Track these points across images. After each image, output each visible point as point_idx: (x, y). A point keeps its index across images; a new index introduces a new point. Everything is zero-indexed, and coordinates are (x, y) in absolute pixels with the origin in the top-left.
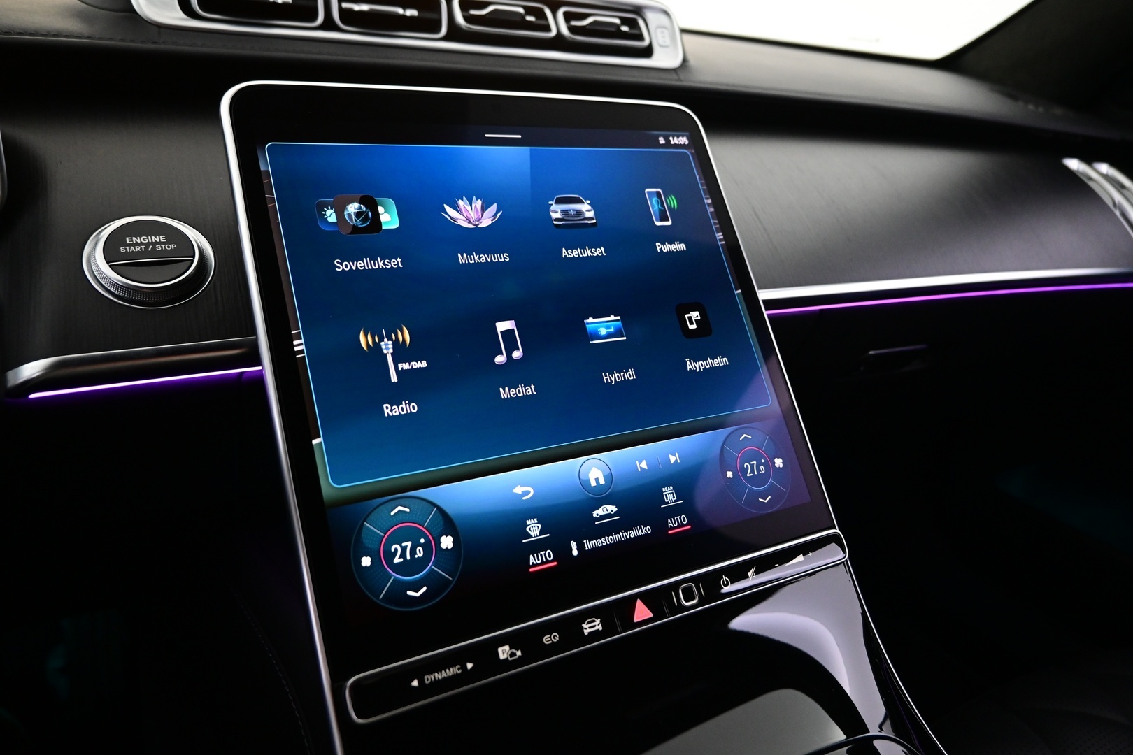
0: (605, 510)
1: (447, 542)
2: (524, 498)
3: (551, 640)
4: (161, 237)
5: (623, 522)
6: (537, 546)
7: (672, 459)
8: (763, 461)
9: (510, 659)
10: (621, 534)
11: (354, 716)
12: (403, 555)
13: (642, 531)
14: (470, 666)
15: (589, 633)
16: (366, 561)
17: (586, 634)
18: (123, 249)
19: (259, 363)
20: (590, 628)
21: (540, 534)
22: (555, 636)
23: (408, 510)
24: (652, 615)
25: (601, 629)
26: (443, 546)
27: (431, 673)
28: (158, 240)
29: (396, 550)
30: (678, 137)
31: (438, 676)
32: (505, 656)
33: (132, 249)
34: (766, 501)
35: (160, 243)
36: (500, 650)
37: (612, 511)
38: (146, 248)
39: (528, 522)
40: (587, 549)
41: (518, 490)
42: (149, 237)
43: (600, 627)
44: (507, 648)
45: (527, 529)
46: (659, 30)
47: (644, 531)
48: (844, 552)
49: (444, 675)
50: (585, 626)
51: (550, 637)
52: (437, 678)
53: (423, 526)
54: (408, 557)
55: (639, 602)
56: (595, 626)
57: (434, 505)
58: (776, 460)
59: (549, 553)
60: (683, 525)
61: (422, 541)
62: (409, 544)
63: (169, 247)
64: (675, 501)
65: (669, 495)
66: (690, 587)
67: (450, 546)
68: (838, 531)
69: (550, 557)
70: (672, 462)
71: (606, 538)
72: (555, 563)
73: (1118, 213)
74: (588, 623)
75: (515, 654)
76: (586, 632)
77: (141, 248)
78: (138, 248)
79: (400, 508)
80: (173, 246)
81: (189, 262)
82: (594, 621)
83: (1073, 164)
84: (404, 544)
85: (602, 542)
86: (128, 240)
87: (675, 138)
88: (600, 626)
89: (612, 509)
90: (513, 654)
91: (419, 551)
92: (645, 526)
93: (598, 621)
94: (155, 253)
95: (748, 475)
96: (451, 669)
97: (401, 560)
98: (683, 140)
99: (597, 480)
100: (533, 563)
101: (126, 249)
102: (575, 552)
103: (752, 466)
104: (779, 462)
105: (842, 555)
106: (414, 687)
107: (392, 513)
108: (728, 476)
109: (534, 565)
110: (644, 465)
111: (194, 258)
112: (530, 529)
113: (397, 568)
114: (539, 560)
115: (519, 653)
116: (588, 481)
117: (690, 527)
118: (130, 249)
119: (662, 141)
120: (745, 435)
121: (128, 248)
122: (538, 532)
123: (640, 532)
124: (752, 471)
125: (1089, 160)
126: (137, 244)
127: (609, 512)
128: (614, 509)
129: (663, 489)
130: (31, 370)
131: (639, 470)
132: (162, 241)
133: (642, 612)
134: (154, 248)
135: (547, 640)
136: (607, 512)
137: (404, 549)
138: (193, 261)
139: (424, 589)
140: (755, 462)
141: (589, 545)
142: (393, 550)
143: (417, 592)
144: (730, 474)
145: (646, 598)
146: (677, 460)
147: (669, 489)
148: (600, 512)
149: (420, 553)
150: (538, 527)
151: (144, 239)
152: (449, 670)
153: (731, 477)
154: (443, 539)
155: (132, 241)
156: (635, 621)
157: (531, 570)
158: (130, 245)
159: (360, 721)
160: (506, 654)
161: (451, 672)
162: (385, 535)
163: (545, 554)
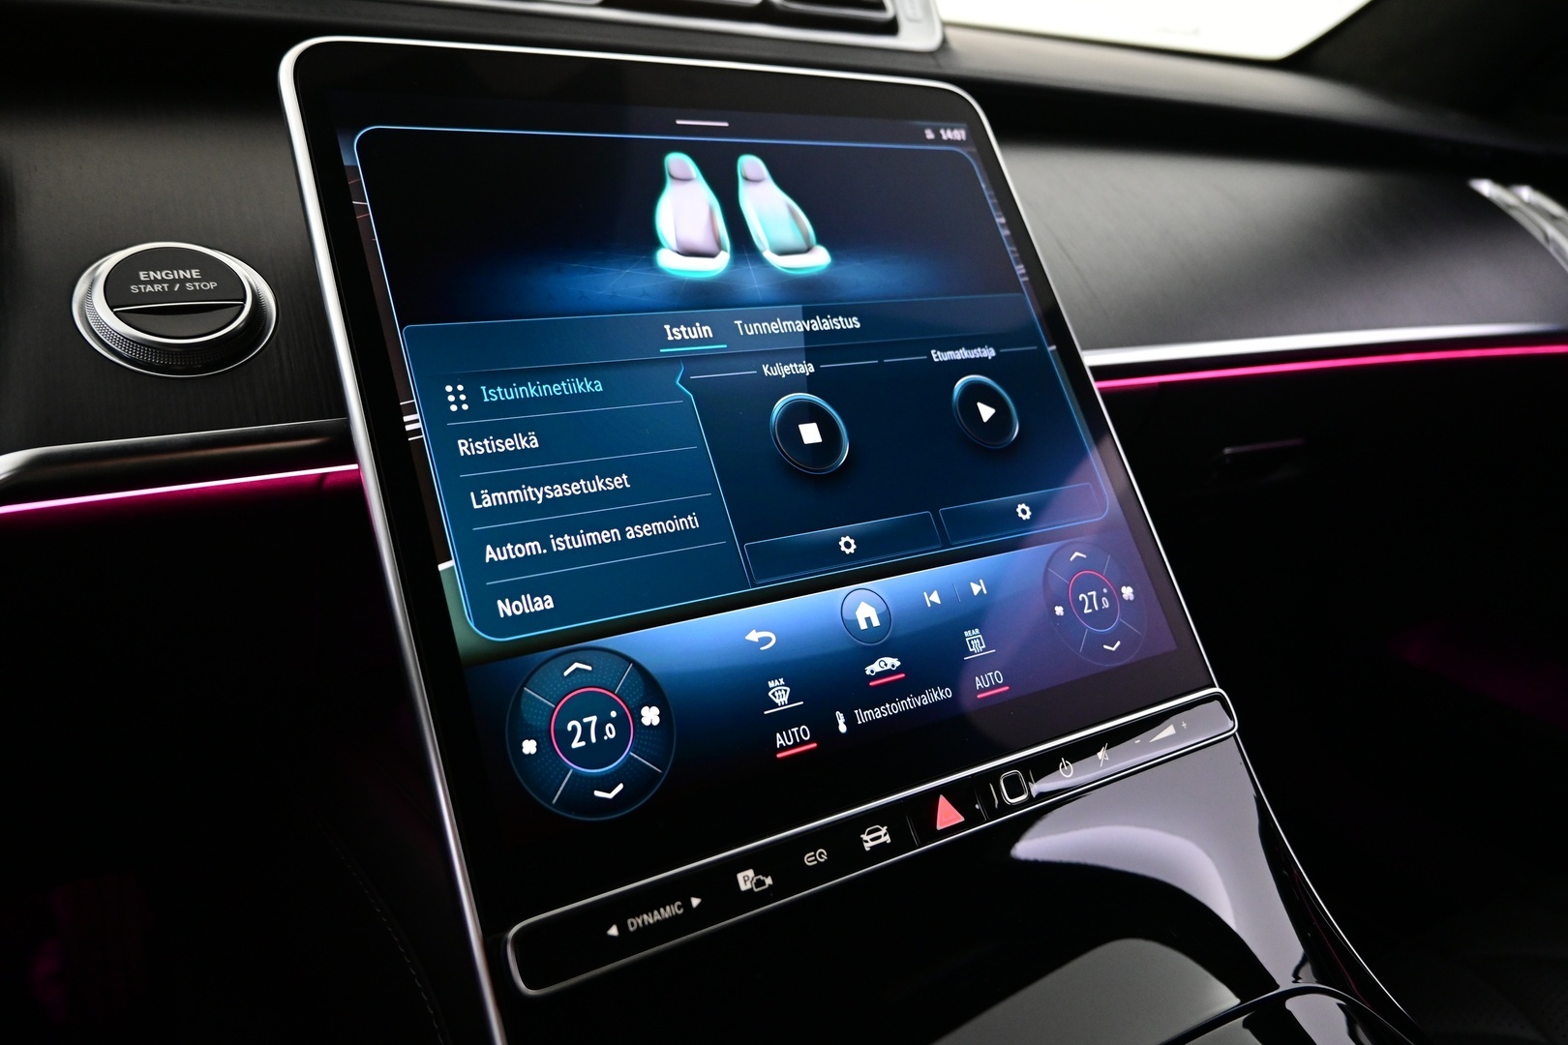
0: (882, 664)
1: (651, 716)
2: (762, 648)
3: (816, 859)
4: (193, 271)
5: (910, 681)
6: (786, 720)
7: (976, 589)
8: (1105, 591)
9: (756, 890)
10: (909, 700)
11: (521, 985)
12: (585, 736)
13: (939, 695)
14: (695, 902)
15: (871, 847)
16: (529, 747)
17: (867, 849)
18: (134, 289)
19: (352, 457)
20: (872, 840)
21: (790, 702)
23: (589, 668)
24: (962, 819)
25: (889, 841)
26: (646, 721)
27: (638, 915)
28: (189, 276)
29: (574, 728)
30: (952, 129)
31: (648, 919)
32: (749, 886)
33: (149, 288)
34: (1113, 649)
35: (192, 280)
36: (740, 876)
37: (893, 666)
38: (171, 287)
39: (771, 684)
40: (860, 722)
41: (754, 636)
42: (175, 272)
43: (887, 839)
44: (750, 873)
45: (770, 694)
47: (941, 694)
48: (1232, 718)
49: (657, 917)
50: (865, 837)
51: (815, 855)
52: (646, 923)
53: (613, 693)
54: (594, 740)
55: (942, 799)
56: (880, 837)
57: (629, 660)
58: (1124, 589)
59: (804, 730)
60: (997, 686)
61: (613, 714)
62: (594, 719)
63: (205, 286)
64: (984, 650)
65: (975, 641)
66: (1016, 777)
67: (656, 721)
68: (1217, 689)
69: (806, 736)
70: (976, 592)
71: (888, 706)
72: (814, 745)
73: (1551, 249)
74: (869, 833)
75: (763, 883)
76: (867, 846)
77: (163, 288)
78: (158, 287)
79: (576, 665)
80: (212, 285)
81: (238, 308)
82: (878, 830)
83: (1486, 187)
84: (586, 720)
85: (882, 713)
86: (142, 275)
87: (949, 132)
88: (888, 837)
89: (891, 662)
90: (760, 883)
91: (610, 729)
92: (943, 688)
93: (884, 830)
94: (184, 294)
95: (1086, 611)
96: (668, 908)
97: (583, 744)
98: (959, 134)
99: (868, 620)
100: (781, 745)
101: (139, 288)
102: (843, 728)
103: (1090, 598)
104: (1127, 592)
105: (1229, 725)
106: (612, 937)
107: (566, 673)
108: (1057, 613)
109: (783, 748)
110: (935, 598)
111: (245, 302)
112: (773, 694)
113: (576, 756)
114: (789, 741)
115: (769, 881)
116: (856, 622)
117: (1007, 688)
118: (145, 288)
119: (930, 135)
120: (1077, 554)
121: (142, 287)
122: (786, 699)
123: (936, 696)
124: (1091, 606)
125: (1506, 180)
126: (156, 281)
127: (889, 667)
128: (897, 663)
129: (966, 633)
131: (929, 605)
132: (195, 277)
133: (947, 815)
134: (183, 287)
135: (809, 860)
136: (886, 668)
137: (586, 727)
138: (242, 307)
139: (620, 787)
140: (1094, 593)
141: (863, 716)
142: (569, 728)
143: (609, 793)
144: (1059, 610)
145: (951, 792)
146: (982, 589)
147: (974, 633)
148: (876, 667)
149: (611, 733)
150: (786, 691)
151: (167, 274)
152: (665, 910)
153: (1062, 614)
154: (645, 711)
155: (149, 277)
156: (939, 827)
157: (779, 756)
158: (145, 283)
159: (531, 992)
160: (748, 883)
161: (668, 912)
162: (557, 706)
163: (798, 731)
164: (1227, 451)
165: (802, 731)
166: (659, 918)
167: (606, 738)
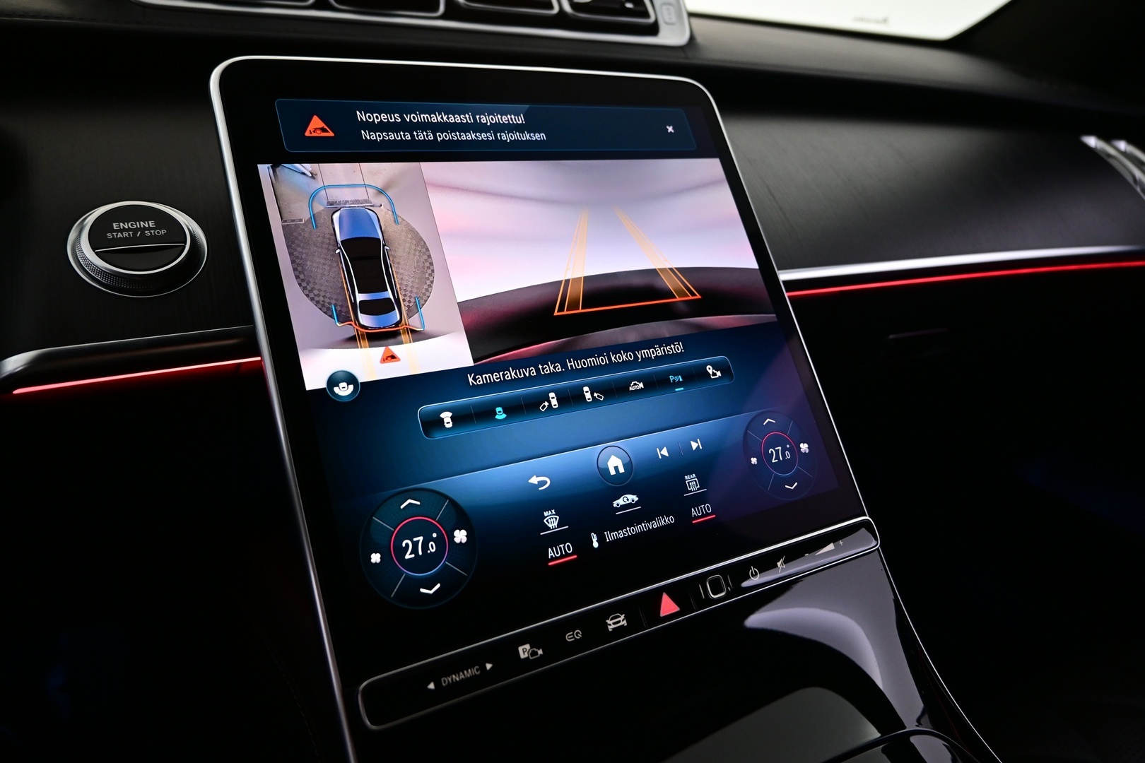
0: (625, 499)
1: (460, 536)
2: (540, 489)
3: (574, 637)
4: (150, 222)
5: (644, 512)
6: (556, 539)
7: (694, 445)
8: (788, 446)
9: (531, 658)
10: (643, 524)
11: (368, 723)
12: (415, 551)
13: (665, 521)
14: (489, 666)
15: (613, 629)
16: (376, 558)
17: (610, 630)
18: (109, 235)
19: (258, 353)
20: (614, 624)
21: (559, 526)
22: (578, 633)
23: (418, 503)
24: (679, 609)
25: (626, 625)
26: (457, 540)
27: (449, 675)
28: (147, 226)
29: (407, 544)
31: (456, 678)
32: (526, 655)
33: (120, 235)
34: (792, 488)
35: (149, 229)
36: (520, 649)
37: (633, 501)
38: (135, 234)
39: (546, 514)
40: (608, 541)
41: (534, 480)
42: (138, 223)
43: (625, 623)
44: (527, 646)
45: (545, 521)
46: (665, 7)
47: (667, 520)
48: (876, 539)
49: (462, 676)
50: (609, 622)
51: (573, 634)
52: (454, 680)
53: (435, 520)
54: (420, 553)
55: (664, 595)
56: (619, 622)
57: (446, 497)
58: (802, 445)
59: (568, 546)
60: (707, 514)
61: (435, 535)
62: (421, 539)
63: (158, 233)
64: (698, 489)
65: (692, 483)
66: (718, 578)
67: (464, 540)
68: (868, 518)
69: (569, 550)
70: (694, 448)
71: (628, 529)
72: (575, 556)
73: (1138, 189)
74: (612, 619)
75: (537, 653)
76: (610, 628)
77: (129, 234)
78: (125, 234)
79: (410, 501)
80: (163, 232)
81: (181, 248)
82: (619, 617)
83: (1092, 141)
84: (415, 539)
85: (624, 534)
86: (115, 226)
88: (625, 621)
89: (632, 498)
90: (534, 653)
91: (432, 545)
92: (668, 516)
93: (623, 617)
94: (143, 239)
95: (773, 461)
96: (470, 670)
97: (413, 556)
99: (616, 468)
100: (552, 556)
101: (113, 235)
102: (596, 545)
103: (777, 452)
104: (804, 447)
105: (874, 543)
106: (431, 690)
107: (402, 507)
108: (753, 463)
109: (553, 559)
110: (665, 452)
111: (186, 244)
112: (547, 521)
113: (408, 565)
114: (558, 554)
115: (540, 652)
116: (607, 469)
117: (714, 516)
120: (768, 420)
121: (115, 234)
122: (556, 524)
123: (663, 522)
124: (777, 457)
125: (1107, 137)
126: (125, 230)
127: (630, 501)
128: (636, 499)
129: (686, 477)
130: (15, 363)
131: (660, 457)
132: (151, 226)
133: (668, 606)
134: (143, 233)
135: (569, 637)
136: (628, 502)
137: (415, 544)
138: (184, 247)
139: (438, 586)
140: (780, 448)
141: (610, 536)
142: (404, 545)
143: (431, 590)
144: (754, 460)
145: (672, 591)
146: (698, 446)
147: (692, 477)
148: (621, 502)
149: (433, 549)
150: (556, 518)
151: (132, 225)
152: (468, 672)
153: (756, 463)
154: (457, 533)
155: (120, 227)
156: (662, 615)
157: (550, 564)
158: (117, 231)
159: (374, 727)
160: (526, 653)
161: (469, 673)
162: (395, 530)
163: (564, 547)
164: (891, 336)
165: (567, 547)
166: (463, 677)
167: (429, 552)
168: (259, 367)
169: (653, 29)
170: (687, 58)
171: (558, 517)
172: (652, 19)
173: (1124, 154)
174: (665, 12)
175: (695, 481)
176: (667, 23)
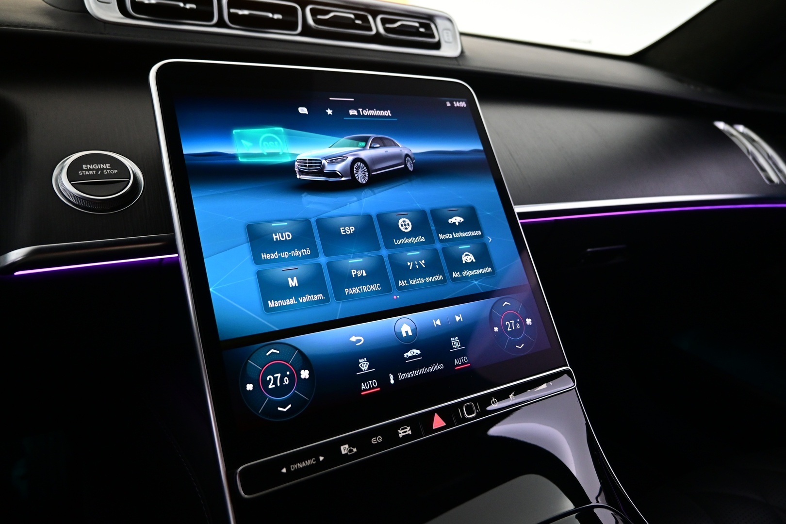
0: (412, 352)
1: (305, 374)
2: (357, 344)
3: (377, 441)
4: (107, 165)
5: (424, 361)
6: (366, 377)
7: (458, 319)
8: (518, 320)
9: (349, 454)
10: (423, 369)
11: (242, 493)
12: (275, 383)
13: (437, 367)
14: (321, 458)
15: (402, 436)
16: (250, 387)
17: (401, 437)
18: (80, 173)
19: (176, 251)
20: (403, 433)
21: (369, 369)
22: (379, 438)
23: (278, 352)
24: (445, 424)
25: (411, 433)
26: (303, 377)
27: (295, 463)
28: (105, 167)
29: (270, 379)
30: (459, 102)
31: (300, 465)
32: (346, 452)
33: (87, 173)
34: (520, 348)
35: (106, 169)
36: (342, 448)
37: (417, 354)
38: (97, 172)
39: (360, 361)
40: (400, 379)
41: (353, 339)
42: (99, 165)
44: (347, 446)
46: (445, 32)
47: (439, 367)
48: (574, 382)
49: (304, 465)
50: (399, 431)
51: (376, 439)
52: (299, 467)
53: (288, 363)
54: (279, 384)
55: (436, 415)
56: (406, 431)
57: (296, 349)
58: (527, 320)
59: (374, 382)
60: (465, 364)
61: (288, 373)
62: (279, 375)
63: (112, 172)
64: (460, 347)
65: (456, 342)
66: (471, 405)
67: (307, 377)
68: (569, 368)
69: (375, 385)
70: (457, 320)
71: (413, 372)
72: (379, 389)
73: (750, 158)
74: (402, 430)
75: (352, 451)
77: (93, 173)
78: (91, 172)
79: (272, 351)
80: (115, 171)
81: (127, 182)
82: (406, 428)
83: (721, 125)
84: (275, 375)
85: (411, 375)
86: (84, 167)
87: (457, 103)
88: (410, 431)
89: (416, 352)
90: (351, 451)
91: (286, 380)
92: (439, 364)
93: (409, 428)
94: (103, 176)
95: (509, 330)
96: (309, 461)
97: (274, 386)
98: (463, 104)
99: (407, 332)
100: (364, 389)
101: (83, 173)
102: (392, 382)
103: (511, 324)
104: (529, 321)
105: (572, 384)
106: (283, 473)
107: (267, 354)
108: (495, 330)
109: (364, 390)
110: (438, 322)
111: (130, 179)
112: (361, 365)
113: (271, 392)
114: (367, 387)
115: (355, 450)
116: (401, 333)
117: (470, 365)
118: (85, 173)
119: (448, 104)
120: (506, 303)
121: (84, 172)
122: (367, 368)
123: (436, 368)
124: (511, 327)
125: (731, 122)
126: (90, 169)
127: (415, 354)
128: (419, 352)
129: (452, 339)
130: (16, 255)
131: (435, 326)
132: (108, 167)
133: (438, 422)
134: (102, 172)
135: (374, 441)
136: (413, 354)
137: (276, 379)
138: (129, 182)
139: (290, 406)
140: (513, 321)
141: (402, 376)
142: (268, 379)
143: (285, 408)
144: (496, 329)
145: (441, 412)
146: (460, 319)
147: (455, 339)
148: (409, 354)
149: (287, 382)
150: (367, 364)
151: (95, 166)
152: (308, 461)
153: (497, 331)
154: (302, 372)
155: (87, 167)
156: (434, 428)
157: (362, 393)
158: (86, 170)
159: (246, 496)
160: (346, 451)
161: (309, 463)
162: (263, 369)
163: (372, 383)
164: (589, 250)
165: (374, 383)
166: (305, 465)
167: (284, 384)
168: (177, 261)
169: (437, 46)
170: (459, 65)
171: (368, 363)
172: (436, 40)
173: (742, 134)
174: (445, 35)
175: (458, 342)
176: (446, 42)
